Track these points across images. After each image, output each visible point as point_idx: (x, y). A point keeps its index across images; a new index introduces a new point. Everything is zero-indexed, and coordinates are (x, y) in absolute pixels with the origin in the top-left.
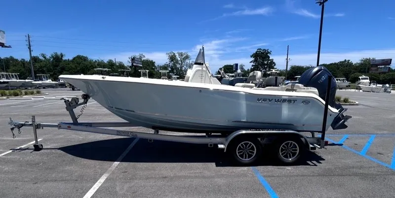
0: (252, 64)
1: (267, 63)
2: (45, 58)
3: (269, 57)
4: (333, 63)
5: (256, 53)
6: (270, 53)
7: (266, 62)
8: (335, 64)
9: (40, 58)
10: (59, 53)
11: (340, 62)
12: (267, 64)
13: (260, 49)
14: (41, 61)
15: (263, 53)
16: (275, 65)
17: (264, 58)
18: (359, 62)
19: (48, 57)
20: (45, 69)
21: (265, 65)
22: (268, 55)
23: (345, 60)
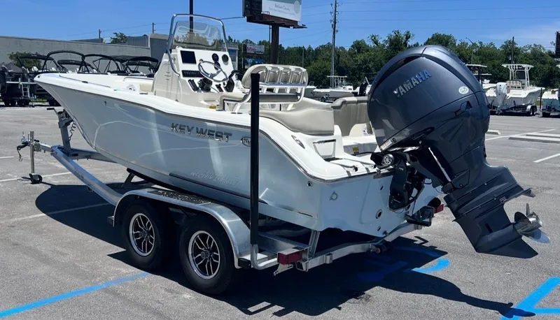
2: (376, 42)
9: (367, 43)
10: (403, 33)
14: (367, 49)
19: (381, 42)
20: (370, 66)
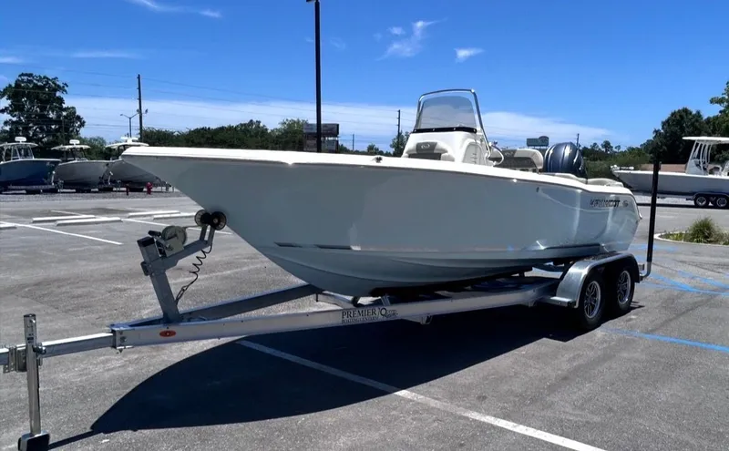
0: (7, 117)
1: (59, 116)
3: (61, 101)
4: (226, 125)
5: (18, 84)
6: (62, 89)
7: (52, 115)
8: (230, 128)
11: (242, 125)
12: (57, 122)
13: (30, 75)
15: (42, 88)
16: (82, 124)
17: (47, 101)
18: (279, 127)
21: (51, 121)
22: (58, 94)
23: (251, 121)
